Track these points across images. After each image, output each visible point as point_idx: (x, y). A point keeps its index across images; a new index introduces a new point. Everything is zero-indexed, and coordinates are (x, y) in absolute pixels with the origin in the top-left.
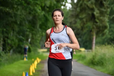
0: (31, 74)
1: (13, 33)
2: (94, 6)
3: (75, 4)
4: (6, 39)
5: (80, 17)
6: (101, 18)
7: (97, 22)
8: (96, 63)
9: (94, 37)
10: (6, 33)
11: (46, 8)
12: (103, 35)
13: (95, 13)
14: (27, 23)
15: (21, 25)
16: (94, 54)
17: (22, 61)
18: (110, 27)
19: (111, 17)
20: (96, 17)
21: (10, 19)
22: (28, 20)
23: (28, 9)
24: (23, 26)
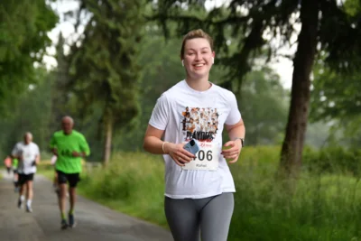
2: (108, 65)
3: (64, 58)
5: (78, 87)
6: (125, 91)
7: (114, 101)
8: (111, 194)
9: (109, 134)
12: (130, 129)
13: (110, 80)
16: (107, 172)
18: (144, 113)
19: (146, 91)
20: (112, 88)
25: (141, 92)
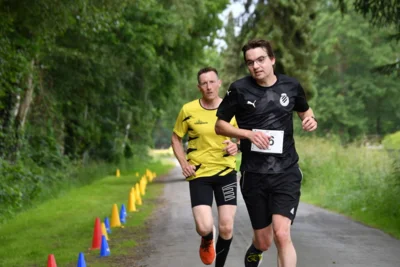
0: (133, 208)
1: (89, 110)
2: (281, 45)
3: (235, 39)
4: (73, 125)
10: (74, 111)
11: (167, 50)
13: (283, 61)
14: (121, 88)
15: (107, 92)
17: (110, 178)
18: (320, 95)
21: (82, 77)
22: (122, 80)
23: (124, 54)
24: (112, 93)
25: (317, 72)
